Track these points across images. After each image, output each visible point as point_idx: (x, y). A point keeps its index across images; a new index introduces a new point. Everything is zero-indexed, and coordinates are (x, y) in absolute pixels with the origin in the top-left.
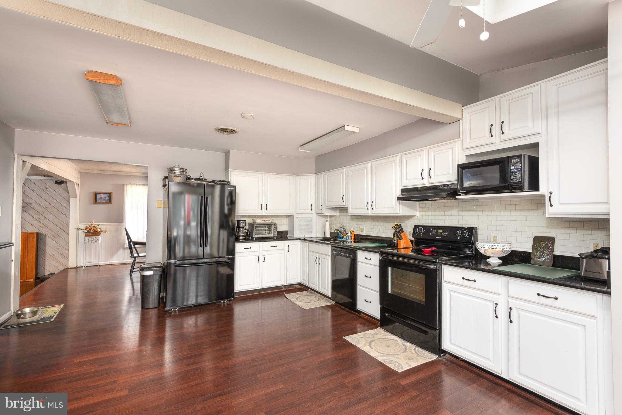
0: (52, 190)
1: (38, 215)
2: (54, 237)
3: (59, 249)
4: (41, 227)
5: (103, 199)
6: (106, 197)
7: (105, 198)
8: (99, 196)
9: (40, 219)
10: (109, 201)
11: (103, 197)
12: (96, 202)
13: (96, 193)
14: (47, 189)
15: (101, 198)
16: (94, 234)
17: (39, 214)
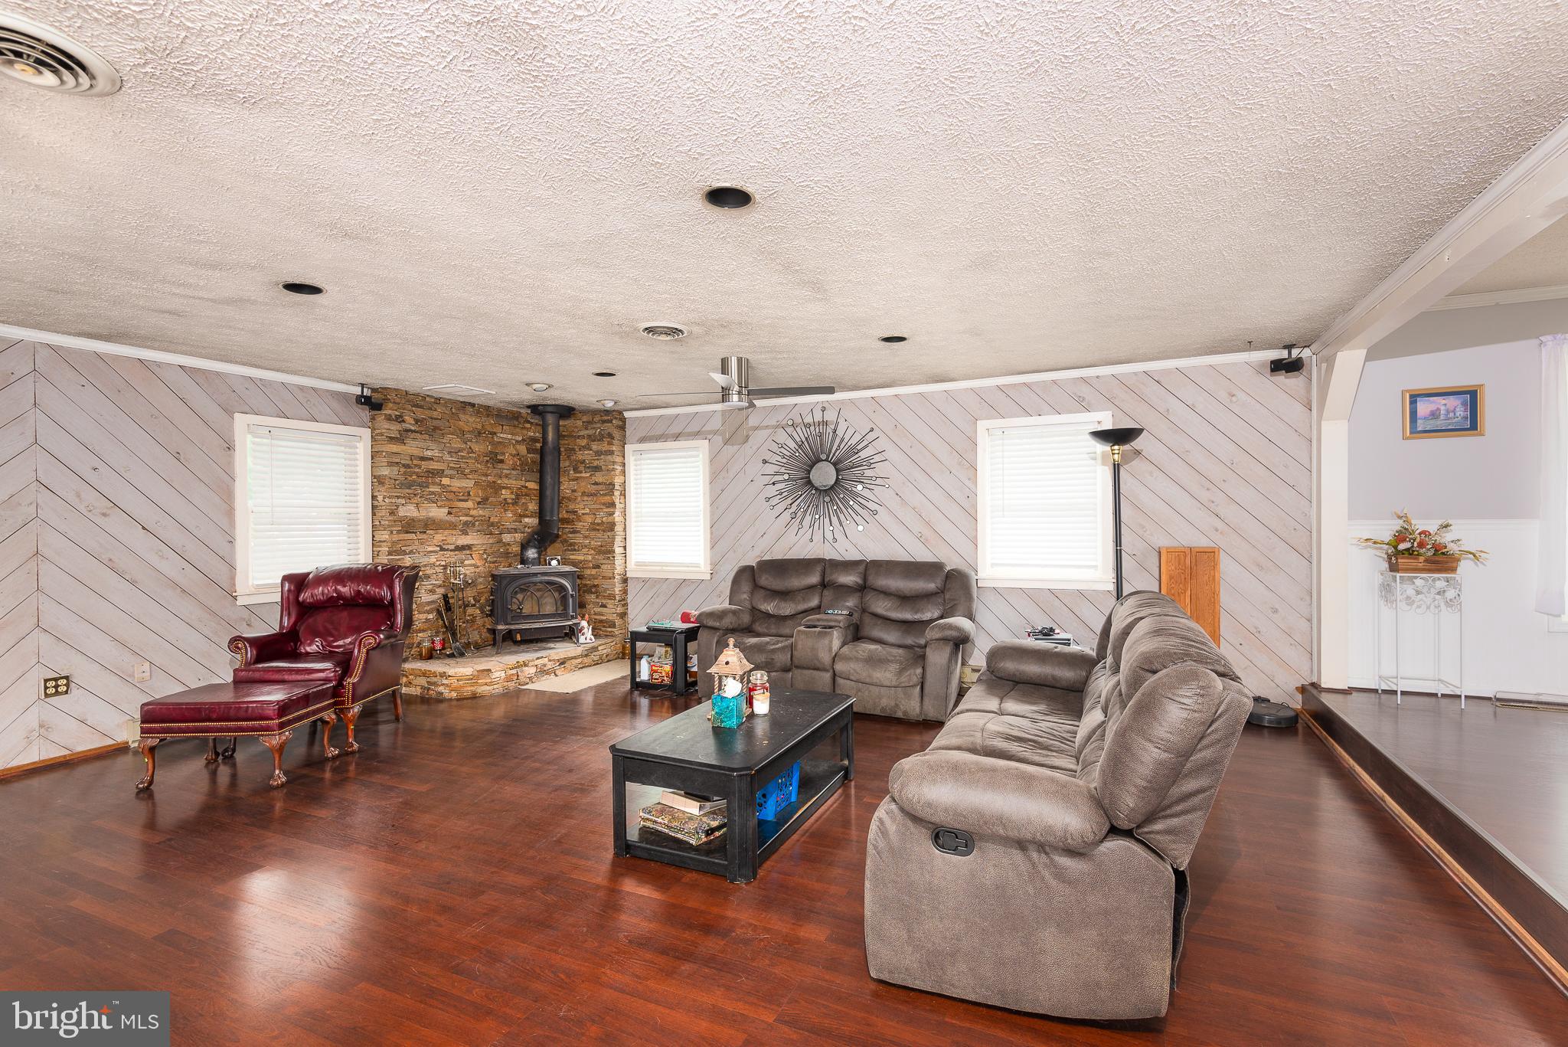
0: (1249, 399)
1: (1208, 489)
2: (1261, 568)
3: (1276, 611)
4: (1217, 530)
5: (1442, 417)
6: (1457, 407)
7: (1454, 411)
8: (1424, 408)
9: (1213, 502)
10: (1472, 424)
11: (1443, 408)
12: (1415, 428)
13: (1414, 398)
14: (1234, 399)
15: (1434, 415)
16: (1434, 562)
17: (1211, 486)
